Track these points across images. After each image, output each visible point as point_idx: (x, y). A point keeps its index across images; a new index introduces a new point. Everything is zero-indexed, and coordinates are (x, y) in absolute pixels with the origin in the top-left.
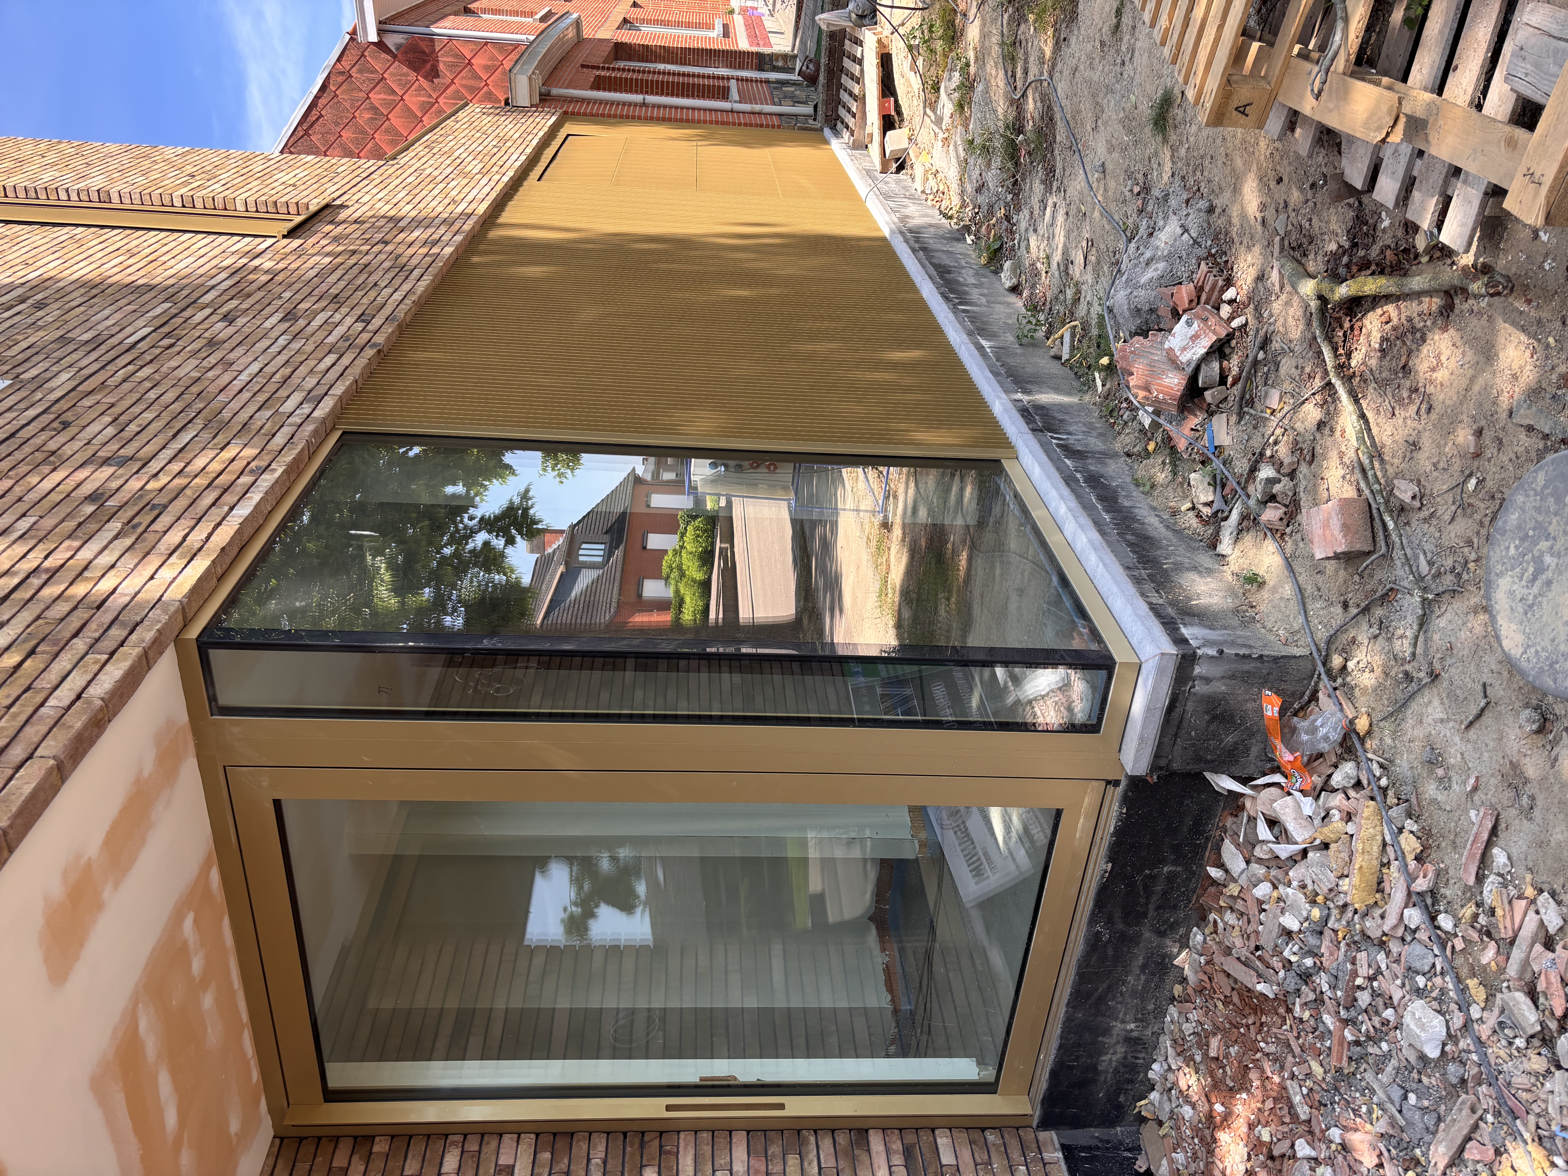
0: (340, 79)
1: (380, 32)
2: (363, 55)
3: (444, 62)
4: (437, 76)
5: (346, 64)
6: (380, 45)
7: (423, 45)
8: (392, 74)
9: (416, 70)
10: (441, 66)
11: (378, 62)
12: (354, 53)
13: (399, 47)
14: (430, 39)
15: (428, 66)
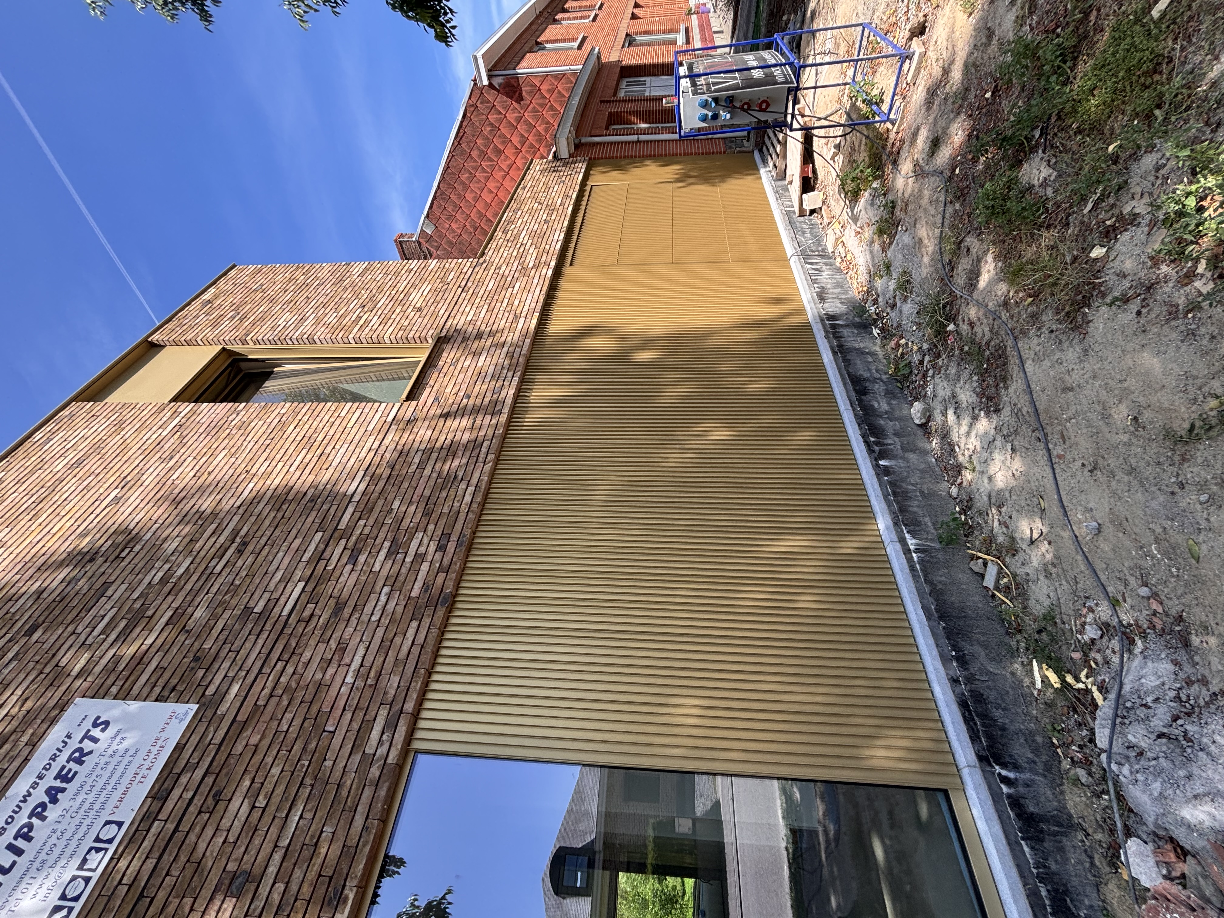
0: (472, 109)
1: (490, 77)
2: (482, 93)
3: (525, 89)
4: (522, 100)
5: (474, 100)
6: (491, 85)
7: (513, 82)
8: (499, 102)
9: (511, 98)
10: (524, 94)
11: (490, 96)
12: (477, 93)
13: (500, 85)
14: (516, 77)
15: (517, 94)
